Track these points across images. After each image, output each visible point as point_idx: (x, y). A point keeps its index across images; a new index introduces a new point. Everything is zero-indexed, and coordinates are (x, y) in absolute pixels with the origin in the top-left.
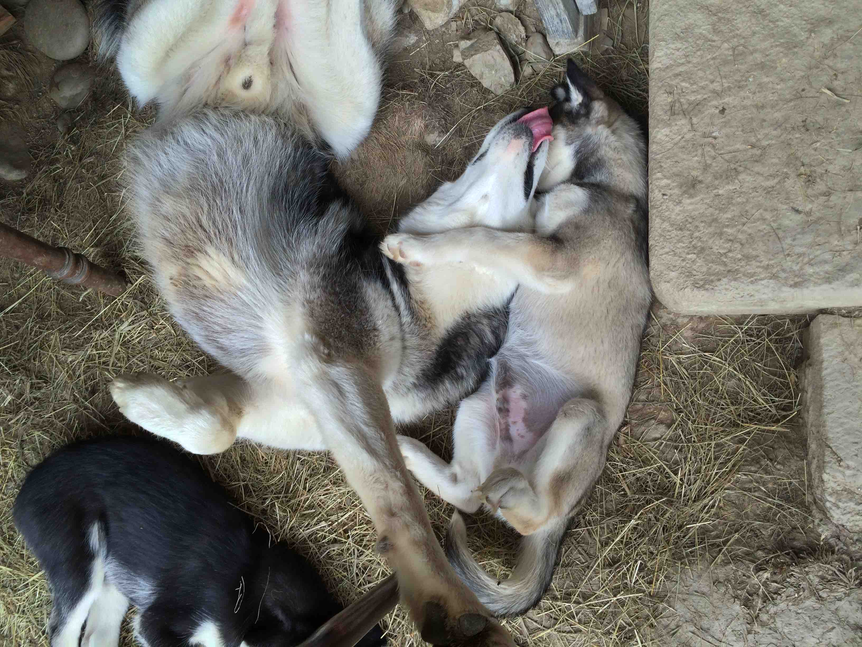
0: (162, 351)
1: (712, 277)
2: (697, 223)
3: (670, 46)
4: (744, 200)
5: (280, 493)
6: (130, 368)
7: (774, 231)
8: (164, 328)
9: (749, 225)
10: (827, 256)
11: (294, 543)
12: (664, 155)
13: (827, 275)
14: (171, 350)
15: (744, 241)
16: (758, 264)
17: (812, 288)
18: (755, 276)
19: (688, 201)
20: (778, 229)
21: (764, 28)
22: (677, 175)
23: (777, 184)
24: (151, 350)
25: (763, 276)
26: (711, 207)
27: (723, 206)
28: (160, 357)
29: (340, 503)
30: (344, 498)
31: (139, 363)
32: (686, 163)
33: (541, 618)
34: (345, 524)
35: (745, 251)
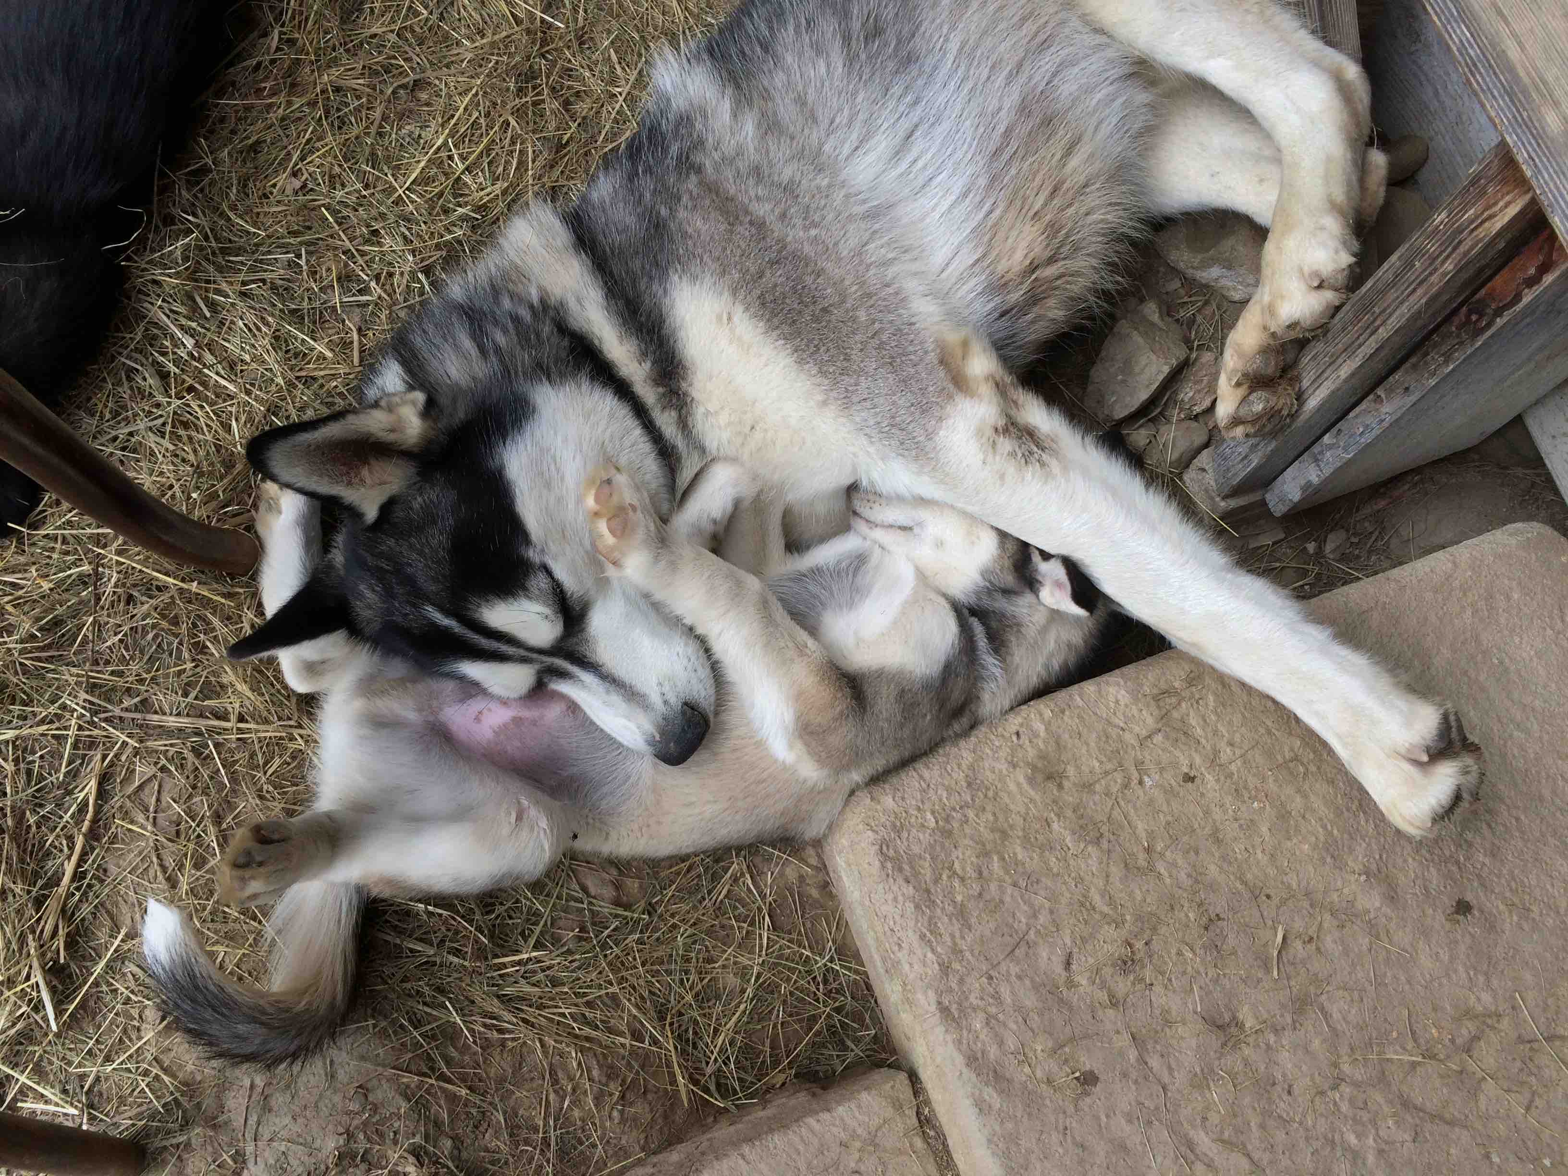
1: (907, 868)
2: (989, 808)
4: (1055, 870)
5: (217, 240)
7: (1021, 940)
9: (1016, 893)
10: (1011, 1043)
11: (129, 298)
12: (1083, 709)
13: (979, 1055)
15: (987, 896)
16: (957, 935)
17: (949, 1038)
18: (935, 938)
19: (1021, 779)
20: (1028, 943)
22: (1058, 744)
23: (1101, 912)
25: (939, 949)
26: (1025, 820)
27: (1033, 840)
29: (242, 361)
30: (254, 365)
32: (1084, 751)
33: (169, 806)
34: (204, 384)
35: (970, 905)
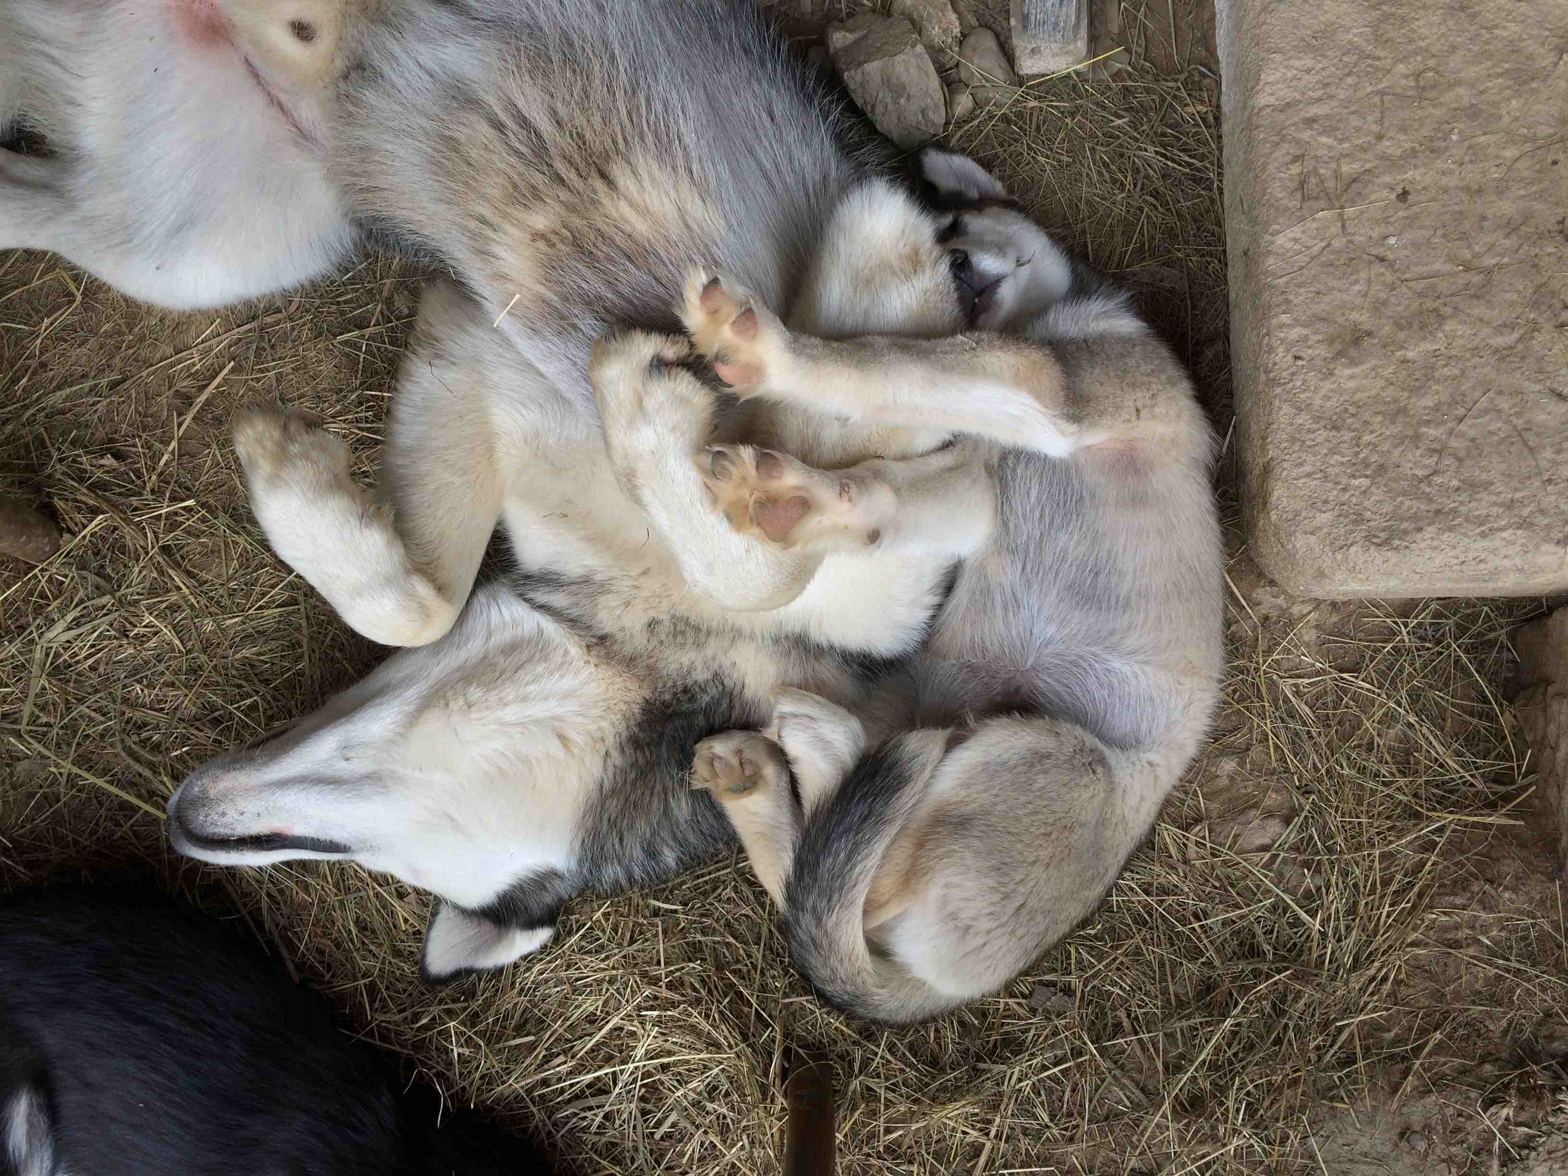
0: (152, 686)
1: (1405, 525)
2: (1367, 416)
3: (1291, 62)
4: (1457, 372)
6: (72, 728)
7: (1520, 435)
8: (156, 634)
9: (1468, 421)
12: (1292, 279)
14: (173, 684)
15: (1462, 454)
16: (1494, 498)
18: (1489, 522)
19: (1348, 372)
20: (1526, 429)
21: (1471, 39)
22: (1322, 320)
23: (1519, 340)
24: (125, 686)
25: (1503, 523)
26: (1392, 384)
27: (1417, 384)
28: (147, 700)
31: (93, 714)
32: (1339, 295)
35: (1467, 473)
